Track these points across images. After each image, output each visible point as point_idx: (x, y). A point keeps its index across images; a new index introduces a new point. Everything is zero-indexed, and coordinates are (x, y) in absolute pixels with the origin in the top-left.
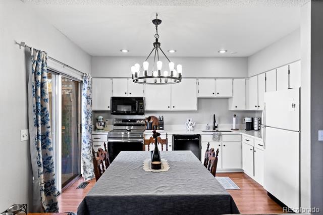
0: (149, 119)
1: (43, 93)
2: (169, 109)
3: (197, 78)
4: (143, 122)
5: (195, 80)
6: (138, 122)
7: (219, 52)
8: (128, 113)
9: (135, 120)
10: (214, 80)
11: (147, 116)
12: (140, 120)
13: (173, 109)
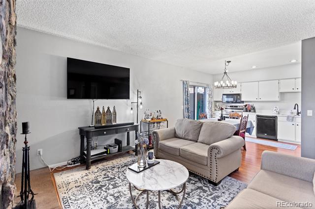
0: (246, 106)
1: (187, 94)
2: (257, 100)
3: (279, 80)
4: (241, 108)
5: (278, 81)
6: (238, 107)
7: (290, 61)
8: (232, 102)
9: (237, 107)
10: (294, 79)
11: (245, 104)
12: (240, 106)
13: (260, 100)
